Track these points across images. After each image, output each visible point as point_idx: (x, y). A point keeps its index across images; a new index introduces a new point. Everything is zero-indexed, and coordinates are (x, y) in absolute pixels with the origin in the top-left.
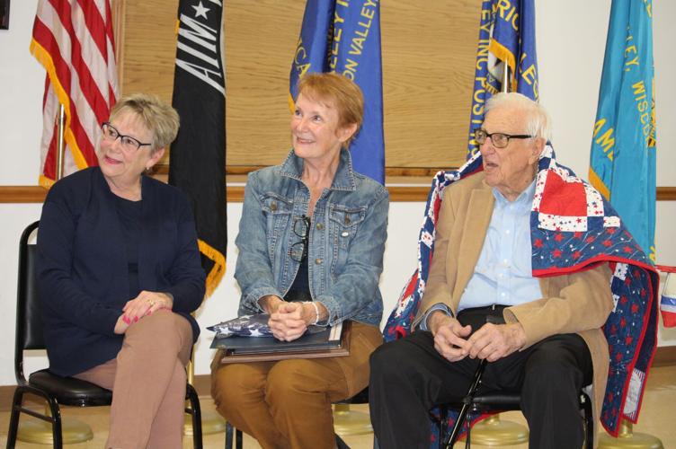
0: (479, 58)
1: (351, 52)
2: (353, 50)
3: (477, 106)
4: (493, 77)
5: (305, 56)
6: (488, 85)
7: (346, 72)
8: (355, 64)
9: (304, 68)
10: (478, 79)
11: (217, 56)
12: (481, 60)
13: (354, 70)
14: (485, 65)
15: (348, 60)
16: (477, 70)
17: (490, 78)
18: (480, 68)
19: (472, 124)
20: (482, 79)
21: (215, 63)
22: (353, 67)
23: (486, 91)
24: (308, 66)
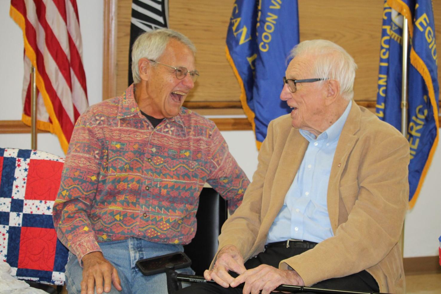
0: (385, 9)
1: (271, 7)
2: (274, 5)
3: (384, 50)
4: (396, 25)
5: (237, 11)
6: (392, 32)
7: (267, 24)
8: (275, 17)
9: (236, 21)
10: (385, 27)
11: (162, 13)
12: (387, 11)
13: (274, 22)
14: (389, 15)
15: (269, 14)
16: (384, 20)
17: (393, 26)
18: (386, 18)
19: (381, 67)
20: (388, 28)
21: (160, 19)
22: (274, 20)
23: (391, 38)
24: (239, 20)
